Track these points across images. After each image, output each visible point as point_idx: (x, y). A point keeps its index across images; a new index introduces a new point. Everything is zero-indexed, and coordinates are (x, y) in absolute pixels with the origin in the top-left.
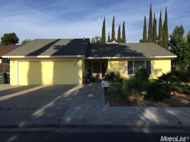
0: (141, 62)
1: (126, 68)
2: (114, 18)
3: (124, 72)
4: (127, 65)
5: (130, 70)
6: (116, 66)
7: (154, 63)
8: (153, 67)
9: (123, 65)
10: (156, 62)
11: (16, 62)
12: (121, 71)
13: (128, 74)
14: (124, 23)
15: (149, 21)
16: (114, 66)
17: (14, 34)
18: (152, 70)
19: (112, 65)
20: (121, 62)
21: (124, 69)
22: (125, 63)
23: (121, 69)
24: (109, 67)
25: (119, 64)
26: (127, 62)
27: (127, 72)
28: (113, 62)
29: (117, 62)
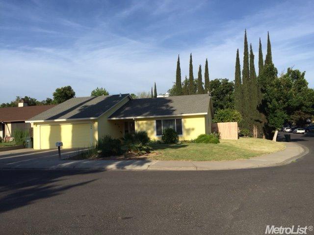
0: (171, 121)
1: (154, 127)
2: (191, 57)
3: (152, 133)
4: (155, 124)
5: (159, 130)
6: (144, 126)
7: (185, 121)
8: (184, 126)
9: (151, 124)
10: (187, 120)
11: (38, 126)
12: (149, 132)
13: (157, 135)
14: (207, 62)
15: (244, 55)
16: (141, 126)
17: (69, 88)
18: (183, 130)
19: (139, 126)
20: (149, 122)
21: (152, 129)
22: (153, 122)
23: (149, 129)
24: (136, 128)
25: (146, 123)
26: (155, 121)
27: (155, 133)
28: (140, 122)
29: (145, 122)
